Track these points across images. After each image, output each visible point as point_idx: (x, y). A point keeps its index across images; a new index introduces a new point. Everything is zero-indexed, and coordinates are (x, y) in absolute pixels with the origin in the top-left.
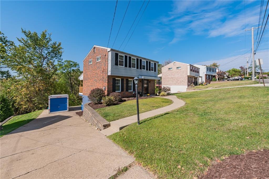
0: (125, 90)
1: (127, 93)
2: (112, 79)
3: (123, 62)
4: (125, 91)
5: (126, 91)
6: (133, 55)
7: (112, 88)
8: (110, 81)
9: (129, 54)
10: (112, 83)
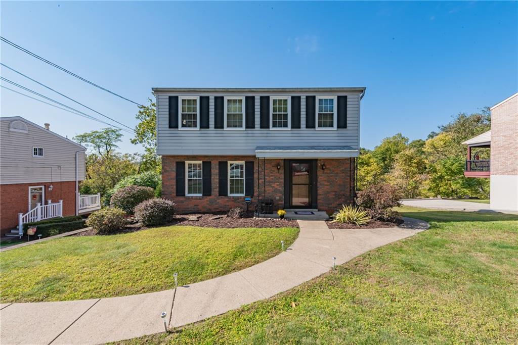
0: (215, 190)
1: (221, 201)
2: (175, 165)
3: (195, 116)
4: (217, 193)
5: (220, 195)
6: (228, 91)
7: (175, 187)
8: (168, 169)
9: (215, 91)
10: (174, 174)
